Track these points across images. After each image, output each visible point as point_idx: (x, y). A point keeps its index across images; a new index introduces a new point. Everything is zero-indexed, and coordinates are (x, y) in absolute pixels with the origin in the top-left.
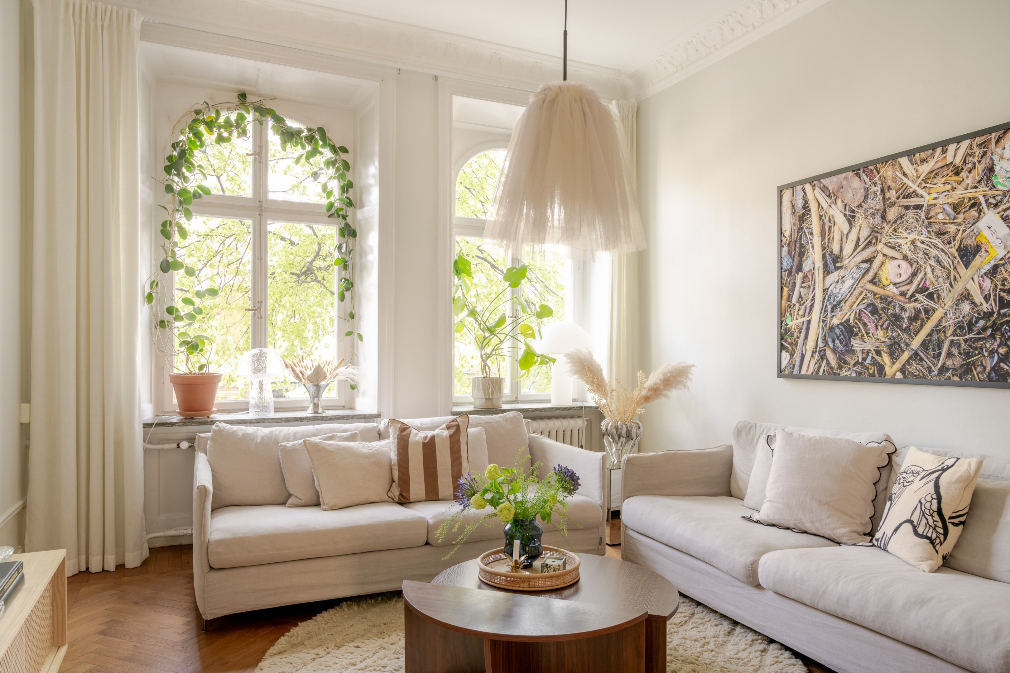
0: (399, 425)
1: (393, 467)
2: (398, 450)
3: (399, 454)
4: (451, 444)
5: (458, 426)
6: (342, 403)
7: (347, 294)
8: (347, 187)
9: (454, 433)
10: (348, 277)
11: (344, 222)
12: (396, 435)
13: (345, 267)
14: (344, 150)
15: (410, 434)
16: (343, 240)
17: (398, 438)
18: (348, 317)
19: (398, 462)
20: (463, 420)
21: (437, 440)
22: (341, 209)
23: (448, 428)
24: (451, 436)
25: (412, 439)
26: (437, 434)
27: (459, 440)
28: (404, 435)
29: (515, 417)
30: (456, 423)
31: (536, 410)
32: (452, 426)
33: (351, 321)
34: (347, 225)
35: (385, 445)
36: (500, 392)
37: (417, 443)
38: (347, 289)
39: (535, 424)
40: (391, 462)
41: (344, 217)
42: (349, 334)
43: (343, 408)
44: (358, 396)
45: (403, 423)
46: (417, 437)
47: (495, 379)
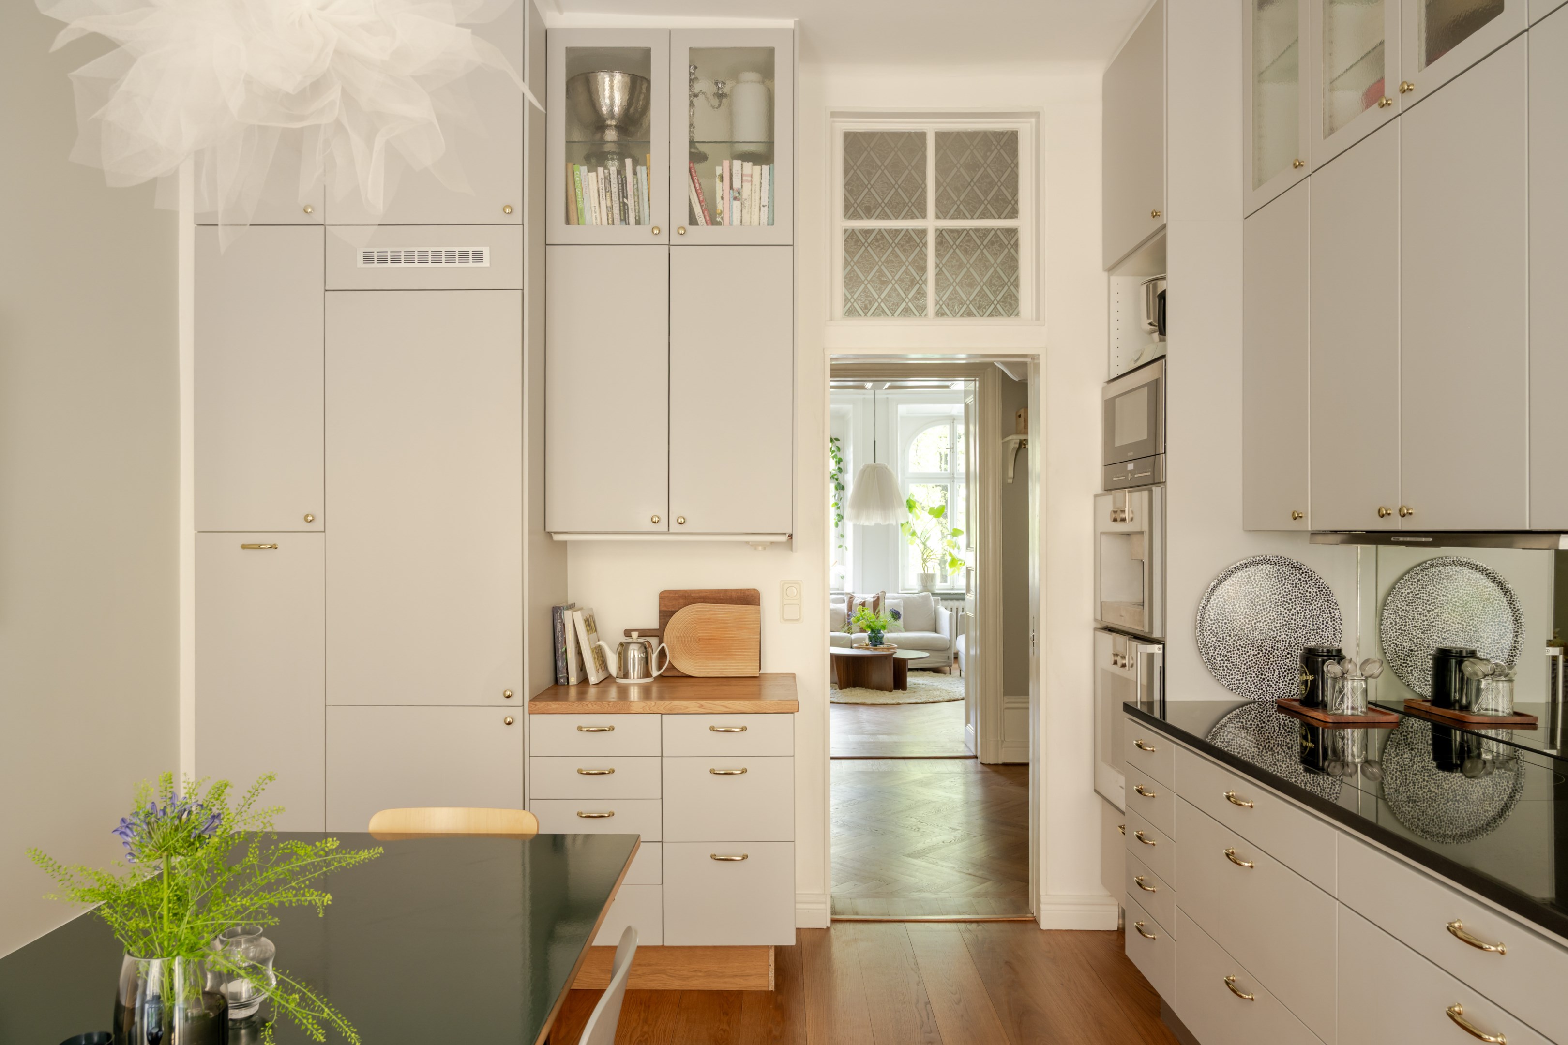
0: (849, 596)
1: (846, 616)
2: (848, 608)
3: (848, 610)
4: (874, 605)
5: (878, 598)
6: (837, 587)
7: (840, 523)
8: (839, 461)
9: (876, 600)
10: (839, 513)
11: (837, 482)
12: (848, 601)
13: (838, 508)
14: (837, 440)
15: (854, 601)
16: (837, 492)
17: (849, 603)
18: (840, 537)
19: (848, 613)
20: (884, 593)
21: (867, 603)
22: (835, 475)
23: (874, 597)
24: (874, 602)
25: (855, 603)
26: (869, 600)
27: (879, 604)
28: (851, 601)
29: (925, 595)
30: (878, 595)
31: (957, 594)
32: (876, 597)
33: (842, 539)
34: (839, 484)
35: (843, 606)
36: (932, 582)
37: (857, 605)
38: (839, 521)
39: (946, 603)
40: (845, 614)
41: (837, 480)
42: (840, 546)
43: (838, 589)
44: (845, 583)
45: (852, 594)
46: (857, 601)
47: (929, 574)
